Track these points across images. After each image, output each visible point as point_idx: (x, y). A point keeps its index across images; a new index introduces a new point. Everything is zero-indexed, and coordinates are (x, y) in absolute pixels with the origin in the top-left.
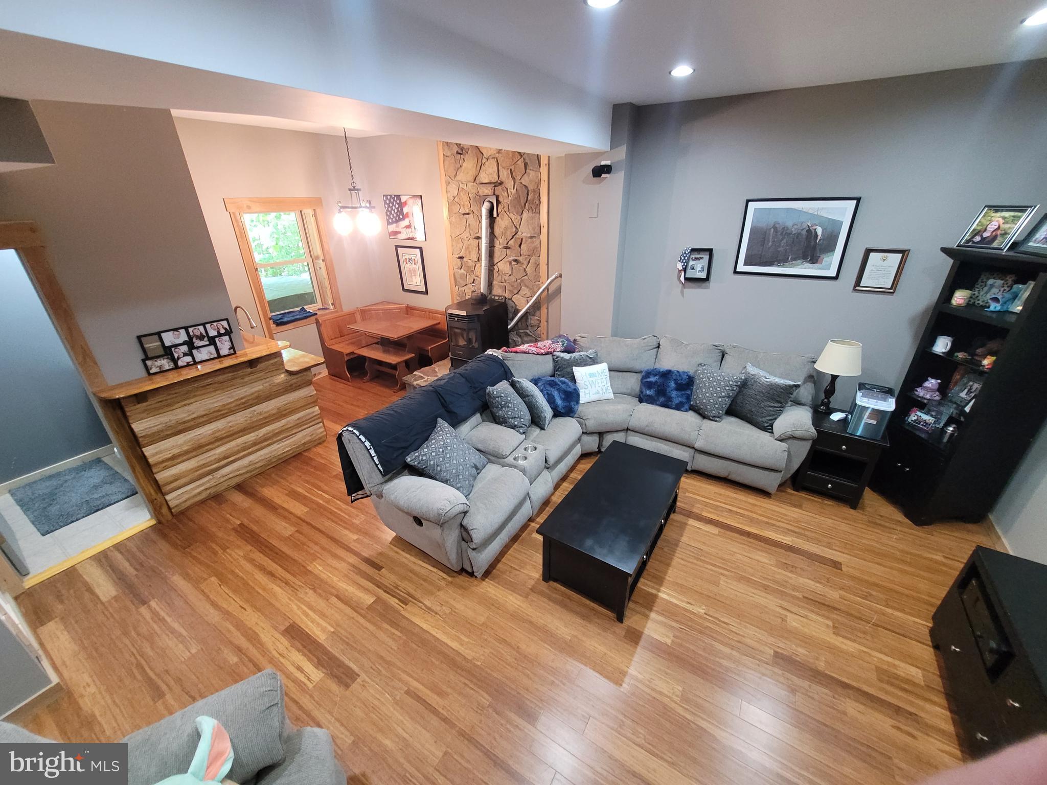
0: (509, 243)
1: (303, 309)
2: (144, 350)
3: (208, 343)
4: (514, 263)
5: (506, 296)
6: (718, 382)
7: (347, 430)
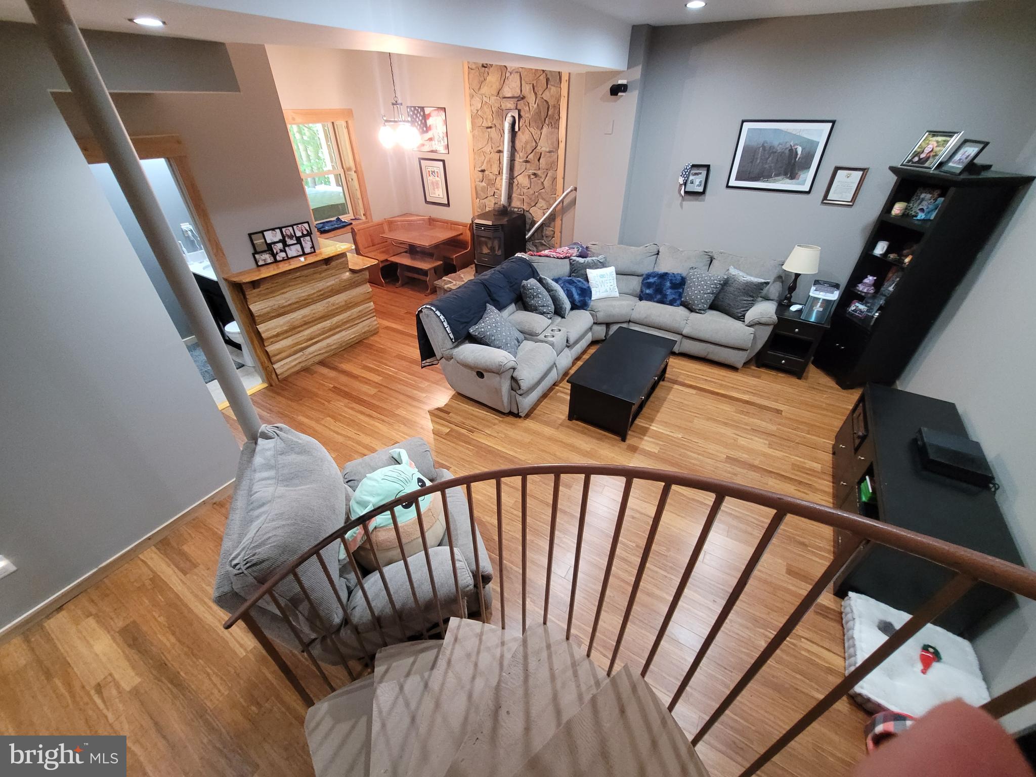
0: (529, 157)
1: (338, 219)
2: (253, 245)
3: (296, 242)
4: (532, 177)
5: (524, 208)
6: (705, 281)
7: (426, 308)
